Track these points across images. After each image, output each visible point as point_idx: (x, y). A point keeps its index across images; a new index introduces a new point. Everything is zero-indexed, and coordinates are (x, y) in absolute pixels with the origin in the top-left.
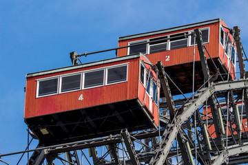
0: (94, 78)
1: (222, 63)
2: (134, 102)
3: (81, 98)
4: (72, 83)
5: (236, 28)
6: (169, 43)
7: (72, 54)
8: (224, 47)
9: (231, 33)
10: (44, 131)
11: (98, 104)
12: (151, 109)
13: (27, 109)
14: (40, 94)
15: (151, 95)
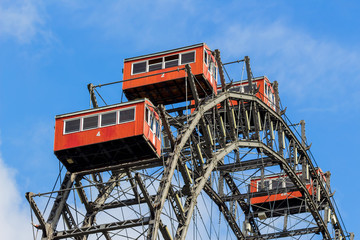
0: (109, 119)
1: (206, 78)
2: (140, 138)
3: (98, 134)
4: (91, 122)
5: (216, 51)
6: (164, 63)
7: (89, 86)
8: (207, 66)
9: (213, 54)
10: (70, 161)
11: (112, 139)
12: (154, 143)
13: (56, 144)
14: (66, 131)
15: (154, 131)
